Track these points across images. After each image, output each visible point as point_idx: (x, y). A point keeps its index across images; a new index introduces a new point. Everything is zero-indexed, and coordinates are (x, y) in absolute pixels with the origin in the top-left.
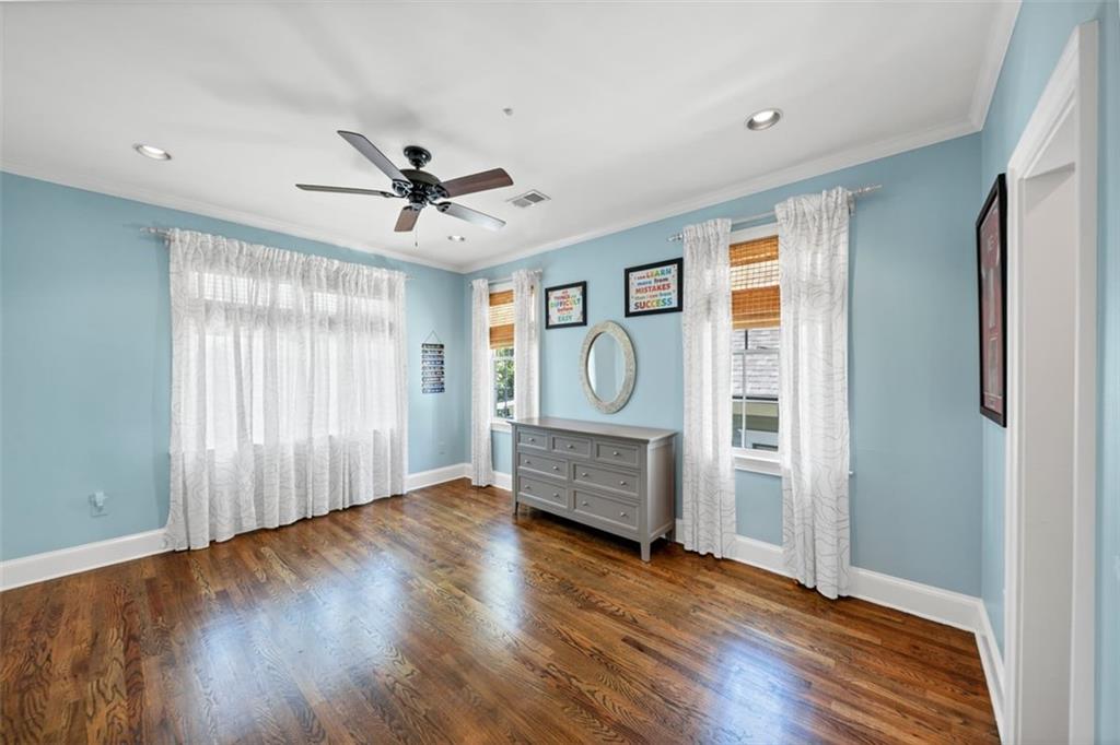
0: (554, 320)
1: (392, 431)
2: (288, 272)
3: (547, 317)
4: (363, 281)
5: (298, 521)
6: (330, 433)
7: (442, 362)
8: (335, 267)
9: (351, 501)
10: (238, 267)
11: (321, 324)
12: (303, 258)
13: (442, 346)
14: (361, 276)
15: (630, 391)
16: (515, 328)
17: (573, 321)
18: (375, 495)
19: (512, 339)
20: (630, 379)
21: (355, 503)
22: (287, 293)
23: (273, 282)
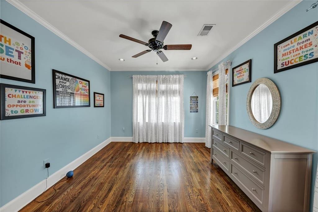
0: (236, 82)
1: (179, 123)
2: (153, 81)
3: (233, 81)
4: (171, 79)
5: (155, 143)
6: (163, 122)
7: (197, 102)
8: (164, 77)
9: (167, 141)
10: (144, 81)
11: (160, 93)
12: (156, 76)
13: (197, 97)
14: (171, 78)
15: (276, 117)
16: (219, 88)
17: (244, 81)
18: (174, 141)
19: (218, 93)
20: (276, 111)
21: (168, 142)
22: (154, 86)
23: (150, 84)
